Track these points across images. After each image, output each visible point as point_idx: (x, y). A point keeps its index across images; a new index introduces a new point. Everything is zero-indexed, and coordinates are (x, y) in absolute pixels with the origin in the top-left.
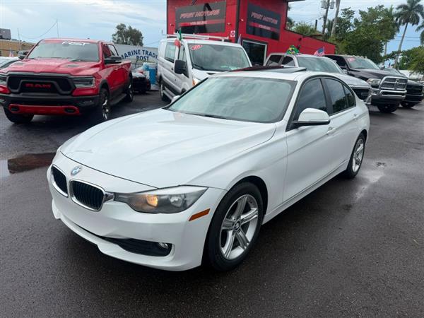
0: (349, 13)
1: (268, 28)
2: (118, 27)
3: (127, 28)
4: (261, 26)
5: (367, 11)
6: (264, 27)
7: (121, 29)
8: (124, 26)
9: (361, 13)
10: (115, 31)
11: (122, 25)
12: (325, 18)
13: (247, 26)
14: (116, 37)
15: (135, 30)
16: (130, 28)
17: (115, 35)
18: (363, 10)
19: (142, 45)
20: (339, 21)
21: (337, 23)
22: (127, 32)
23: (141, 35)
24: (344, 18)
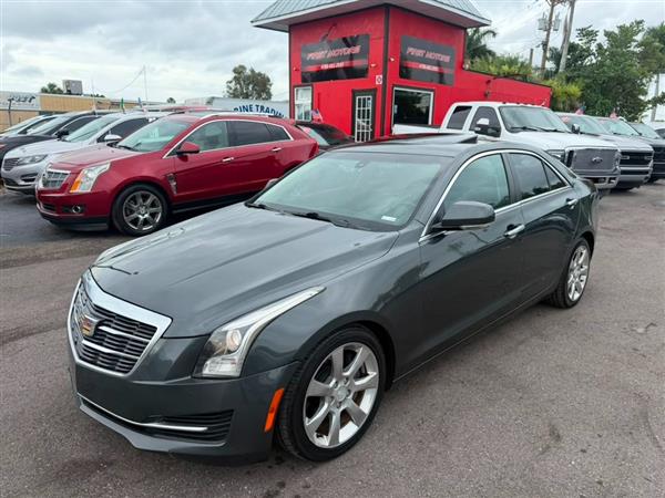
0: (588, 34)
1: (435, 69)
2: (235, 71)
3: (248, 72)
4: (424, 66)
5: (617, 31)
6: (429, 68)
7: (239, 73)
8: (243, 67)
9: (607, 34)
10: (231, 76)
11: (241, 66)
12: (545, 45)
13: (401, 67)
14: (233, 85)
15: (260, 74)
16: (252, 71)
17: (231, 82)
18: (610, 29)
19: (269, 96)
20: (572, 48)
21: (569, 51)
22: (248, 77)
23: (269, 80)
24: (580, 42)
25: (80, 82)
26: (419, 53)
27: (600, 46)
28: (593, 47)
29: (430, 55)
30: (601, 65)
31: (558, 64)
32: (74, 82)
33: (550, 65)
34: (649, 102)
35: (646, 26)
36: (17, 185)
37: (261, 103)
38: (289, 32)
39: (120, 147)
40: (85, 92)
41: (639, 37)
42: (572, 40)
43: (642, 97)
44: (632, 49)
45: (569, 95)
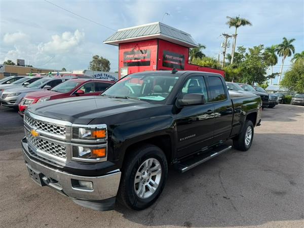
0: (243, 50)
1: (177, 63)
2: (94, 57)
3: (100, 58)
4: (172, 62)
5: (253, 48)
6: (174, 63)
7: (96, 59)
9: (250, 50)
10: (92, 59)
11: (97, 56)
12: (224, 53)
13: (163, 62)
14: (92, 64)
15: (105, 59)
16: (102, 58)
17: (92, 62)
18: (251, 48)
19: (109, 69)
20: (236, 54)
21: (234, 56)
22: (100, 61)
23: (109, 62)
24: (239, 52)
25: (24, 60)
26: (170, 57)
27: (247, 54)
28: (244, 54)
29: (175, 58)
30: (247, 62)
31: (230, 61)
32: (21, 60)
33: (227, 61)
34: (267, 77)
35: (265, 47)
36: (7, 104)
37: (106, 73)
38: (119, 46)
39: (53, 91)
40: (25, 64)
41: (263, 51)
42: (235, 51)
43: (264, 75)
44: (259, 56)
45: (234, 73)
